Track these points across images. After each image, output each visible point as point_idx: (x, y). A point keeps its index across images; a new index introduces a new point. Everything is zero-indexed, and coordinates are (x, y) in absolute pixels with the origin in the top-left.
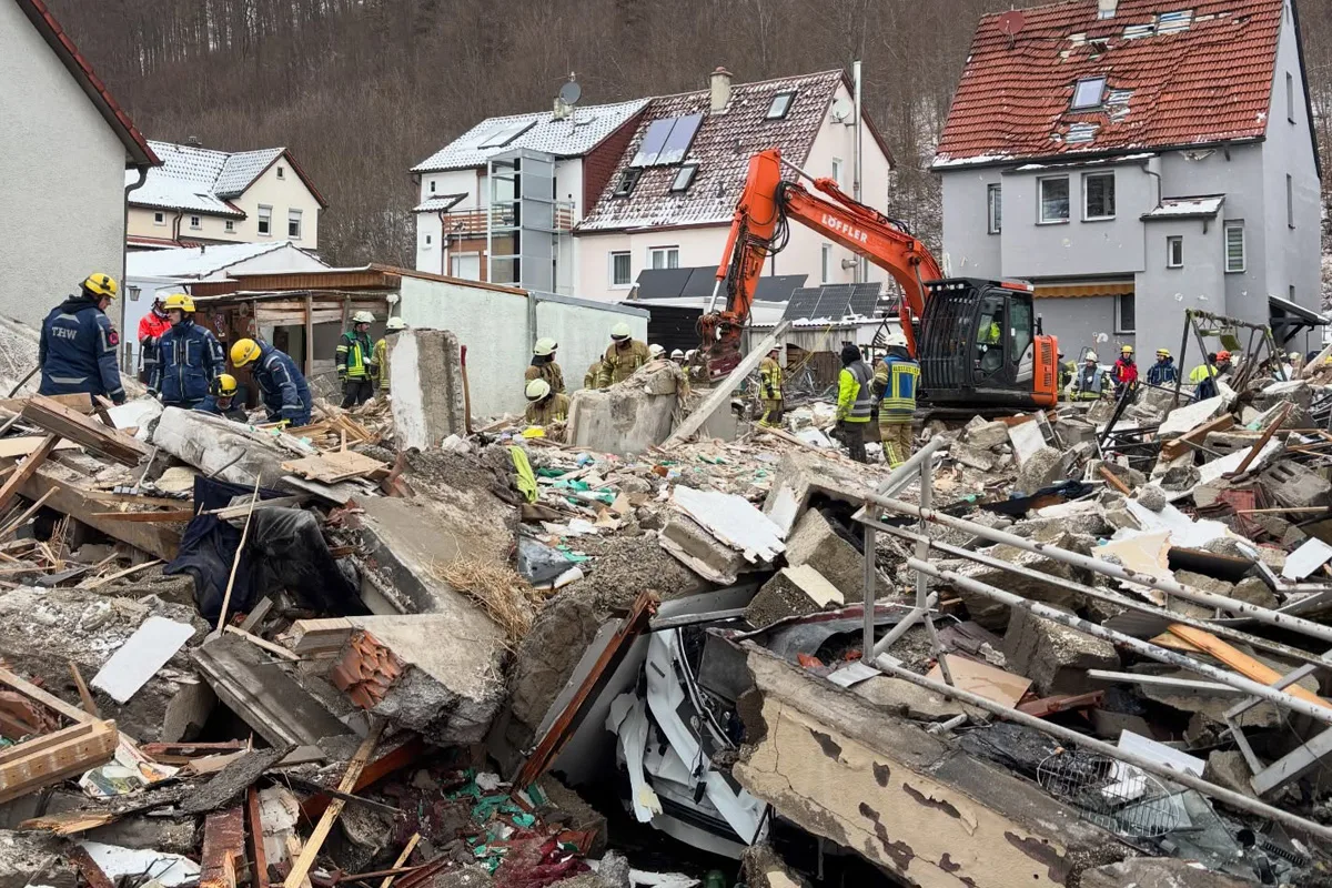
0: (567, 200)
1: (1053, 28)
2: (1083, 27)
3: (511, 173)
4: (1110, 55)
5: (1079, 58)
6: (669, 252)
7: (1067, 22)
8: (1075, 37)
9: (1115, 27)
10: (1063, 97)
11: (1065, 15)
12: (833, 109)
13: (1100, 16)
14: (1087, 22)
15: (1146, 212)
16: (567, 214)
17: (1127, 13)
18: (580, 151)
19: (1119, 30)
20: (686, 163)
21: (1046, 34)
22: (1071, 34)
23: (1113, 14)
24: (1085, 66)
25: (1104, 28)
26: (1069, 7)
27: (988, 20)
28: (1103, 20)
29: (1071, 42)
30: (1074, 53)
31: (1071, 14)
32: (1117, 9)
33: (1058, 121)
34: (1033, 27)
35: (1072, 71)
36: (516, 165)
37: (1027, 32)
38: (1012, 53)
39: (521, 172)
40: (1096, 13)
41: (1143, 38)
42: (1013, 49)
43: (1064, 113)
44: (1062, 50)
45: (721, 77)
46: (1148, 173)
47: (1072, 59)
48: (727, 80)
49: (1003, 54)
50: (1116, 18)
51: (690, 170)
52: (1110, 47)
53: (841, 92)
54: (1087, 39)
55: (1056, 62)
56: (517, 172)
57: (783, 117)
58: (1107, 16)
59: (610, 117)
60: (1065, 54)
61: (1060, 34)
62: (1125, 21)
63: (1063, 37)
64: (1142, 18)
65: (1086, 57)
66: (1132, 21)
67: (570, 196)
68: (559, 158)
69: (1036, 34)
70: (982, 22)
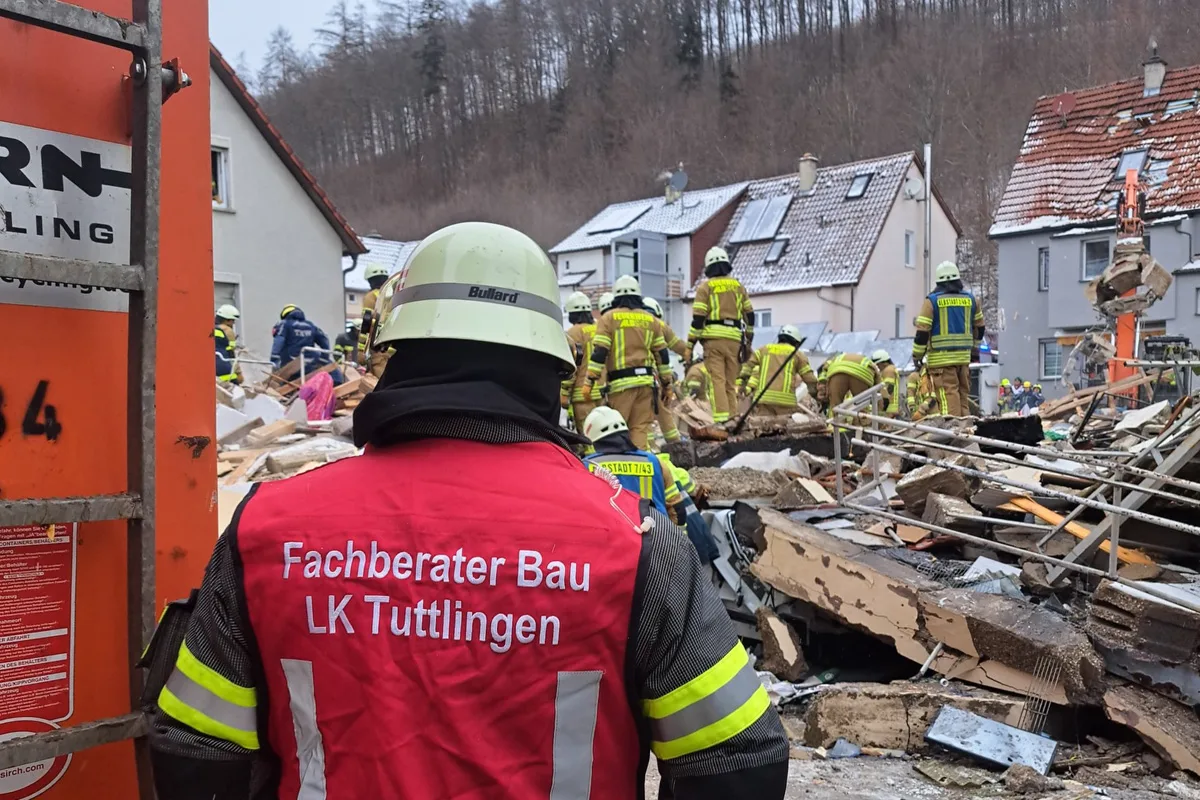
0: (677, 272)
1: (1103, 107)
2: (1130, 105)
3: (630, 251)
4: (1153, 129)
5: (1124, 133)
6: (764, 315)
7: (1116, 101)
8: (1122, 115)
9: (1158, 105)
10: (1108, 168)
11: (1114, 94)
12: (906, 187)
13: (1146, 94)
14: (1134, 100)
15: (1178, 268)
16: (676, 285)
17: (1171, 90)
18: (687, 230)
19: (1163, 106)
20: (778, 237)
21: (1097, 112)
22: (1119, 111)
23: (1158, 92)
24: (1130, 139)
25: (1149, 105)
26: (1118, 87)
27: (1044, 103)
28: (1149, 97)
29: (1118, 119)
30: (1121, 128)
31: (1120, 93)
32: (1162, 88)
33: (1103, 191)
34: (1084, 107)
35: (1118, 145)
36: (635, 244)
37: (1079, 111)
38: (1066, 131)
39: (639, 250)
40: (1142, 91)
41: (1183, 112)
42: (1066, 127)
43: (1108, 183)
44: (1110, 126)
45: (808, 163)
46: (1180, 232)
47: (1119, 135)
48: (814, 165)
49: (1056, 133)
50: (1160, 95)
51: (782, 244)
52: (1153, 122)
53: (914, 171)
54: (1133, 116)
55: (1104, 137)
56: (635, 250)
57: (862, 195)
58: (1153, 93)
59: (713, 200)
60: (1112, 130)
61: (1108, 112)
62: (1168, 98)
63: (1111, 115)
64: (1185, 94)
65: (1131, 132)
66: (1174, 97)
67: (680, 269)
68: (670, 237)
69: (1087, 113)
70: (1038, 104)
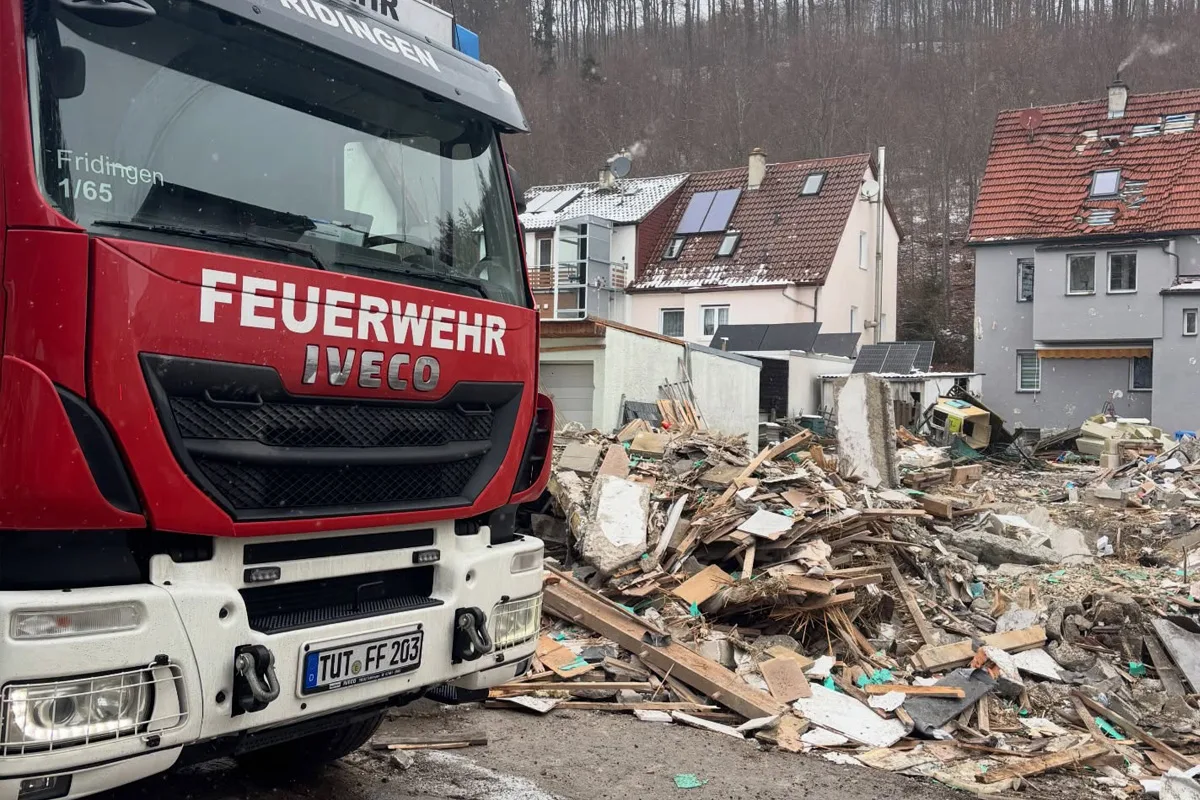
0: (621, 262)
1: (1068, 125)
2: (1095, 125)
3: (575, 237)
4: (1122, 150)
5: (1093, 152)
6: (720, 310)
7: (1081, 120)
8: (1088, 134)
9: (1123, 126)
10: (1082, 185)
11: (1078, 113)
12: (864, 189)
13: (1110, 116)
14: (1099, 121)
15: (1166, 288)
16: (620, 274)
17: (1135, 114)
18: (635, 219)
19: (1129, 129)
20: (729, 232)
21: (1061, 130)
22: (1085, 130)
23: (1122, 115)
24: (1100, 159)
25: (1115, 126)
26: (1081, 107)
27: (1006, 116)
28: (1113, 119)
29: (1085, 138)
30: (1089, 147)
31: (1084, 113)
32: (1125, 111)
33: (1080, 206)
34: (1049, 123)
35: (1089, 163)
36: (583, 229)
37: (1044, 127)
38: (1031, 145)
39: (587, 236)
40: (1106, 113)
41: (1150, 136)
42: (1032, 141)
43: (1085, 199)
44: (1078, 144)
45: (758, 157)
46: (1169, 253)
47: (1086, 153)
48: (763, 159)
49: (1023, 146)
50: (1125, 118)
51: (734, 239)
52: (1121, 143)
53: (868, 174)
54: (1099, 136)
55: (1073, 154)
56: (583, 236)
57: (817, 194)
58: (1117, 116)
59: (652, 192)
60: (1080, 148)
61: (1074, 130)
62: (1133, 121)
63: (1077, 133)
64: (1149, 119)
65: (1100, 152)
66: (1142, 120)
67: (623, 258)
68: (617, 224)
69: (1051, 130)
70: (1000, 117)
